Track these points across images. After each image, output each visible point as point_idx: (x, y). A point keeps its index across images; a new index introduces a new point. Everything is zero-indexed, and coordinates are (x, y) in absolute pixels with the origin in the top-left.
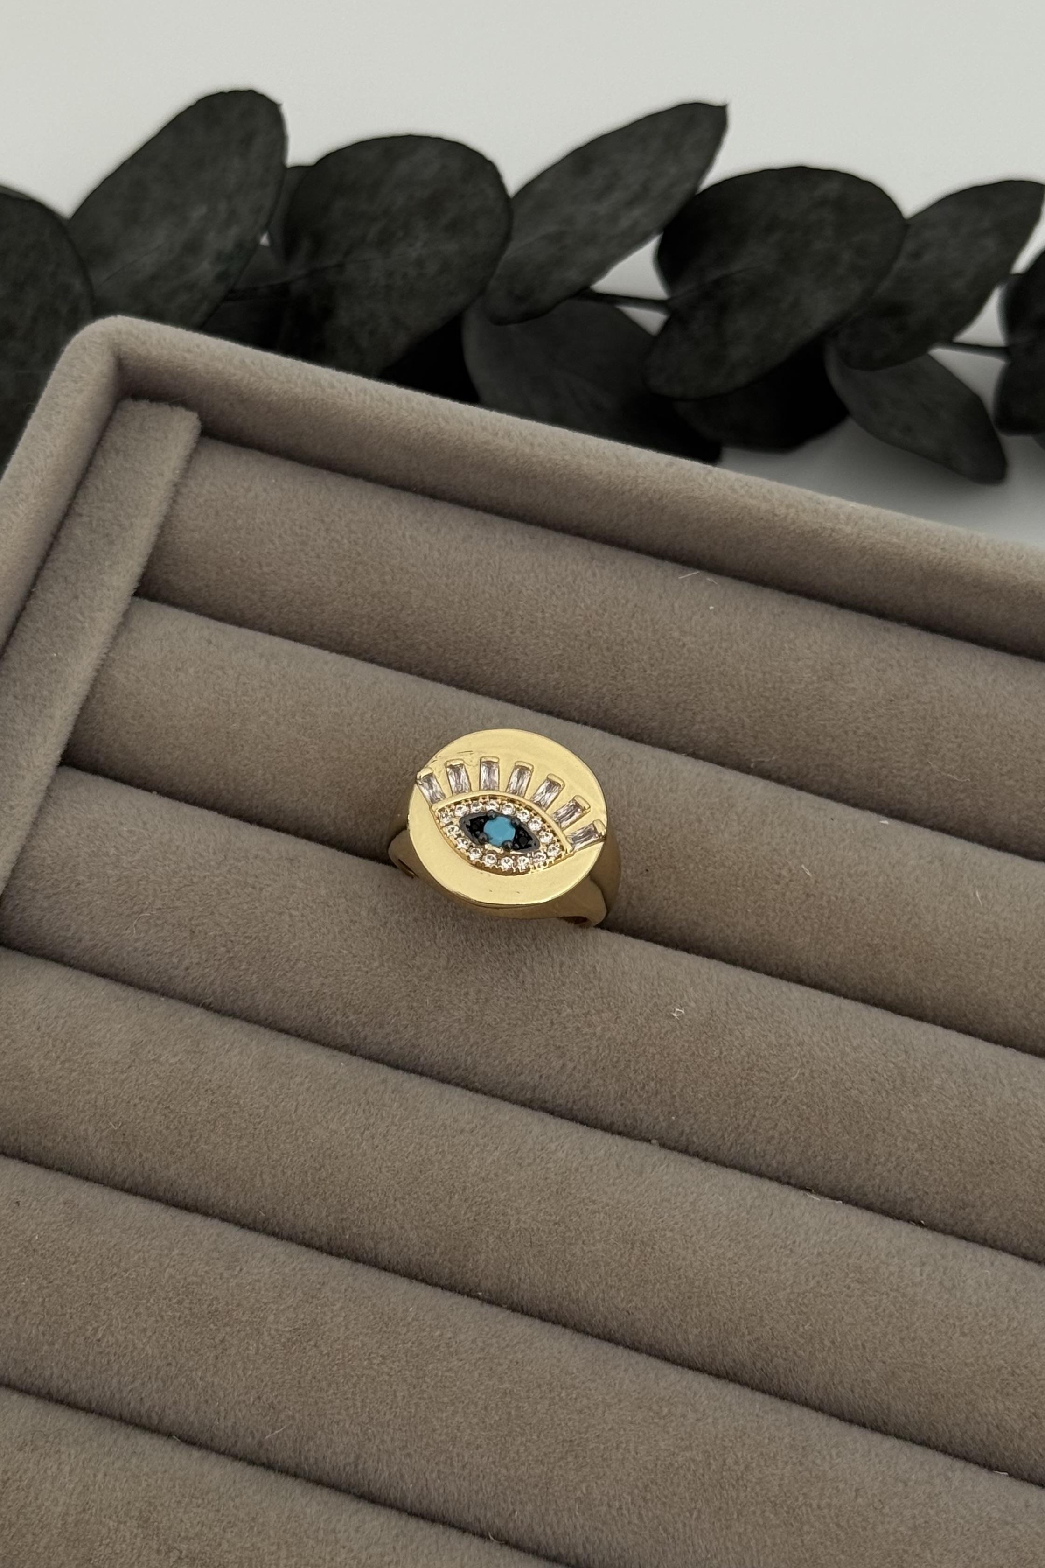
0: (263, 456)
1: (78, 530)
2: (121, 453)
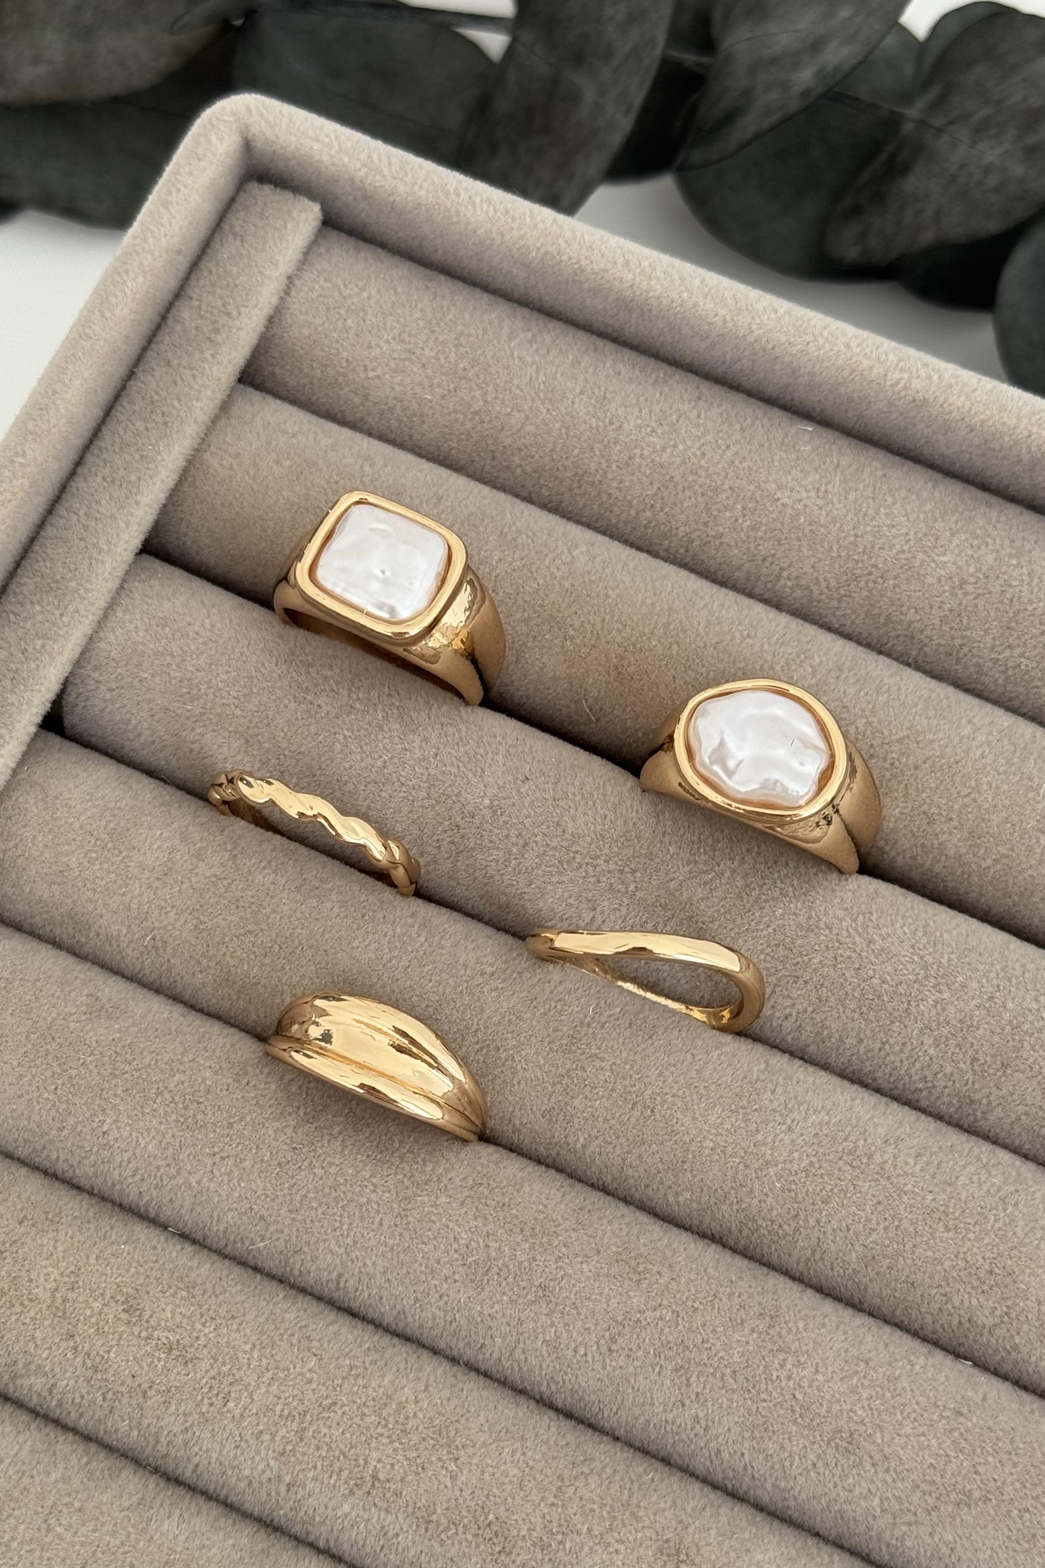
0: (384, 254)
1: (185, 313)
2: (239, 238)
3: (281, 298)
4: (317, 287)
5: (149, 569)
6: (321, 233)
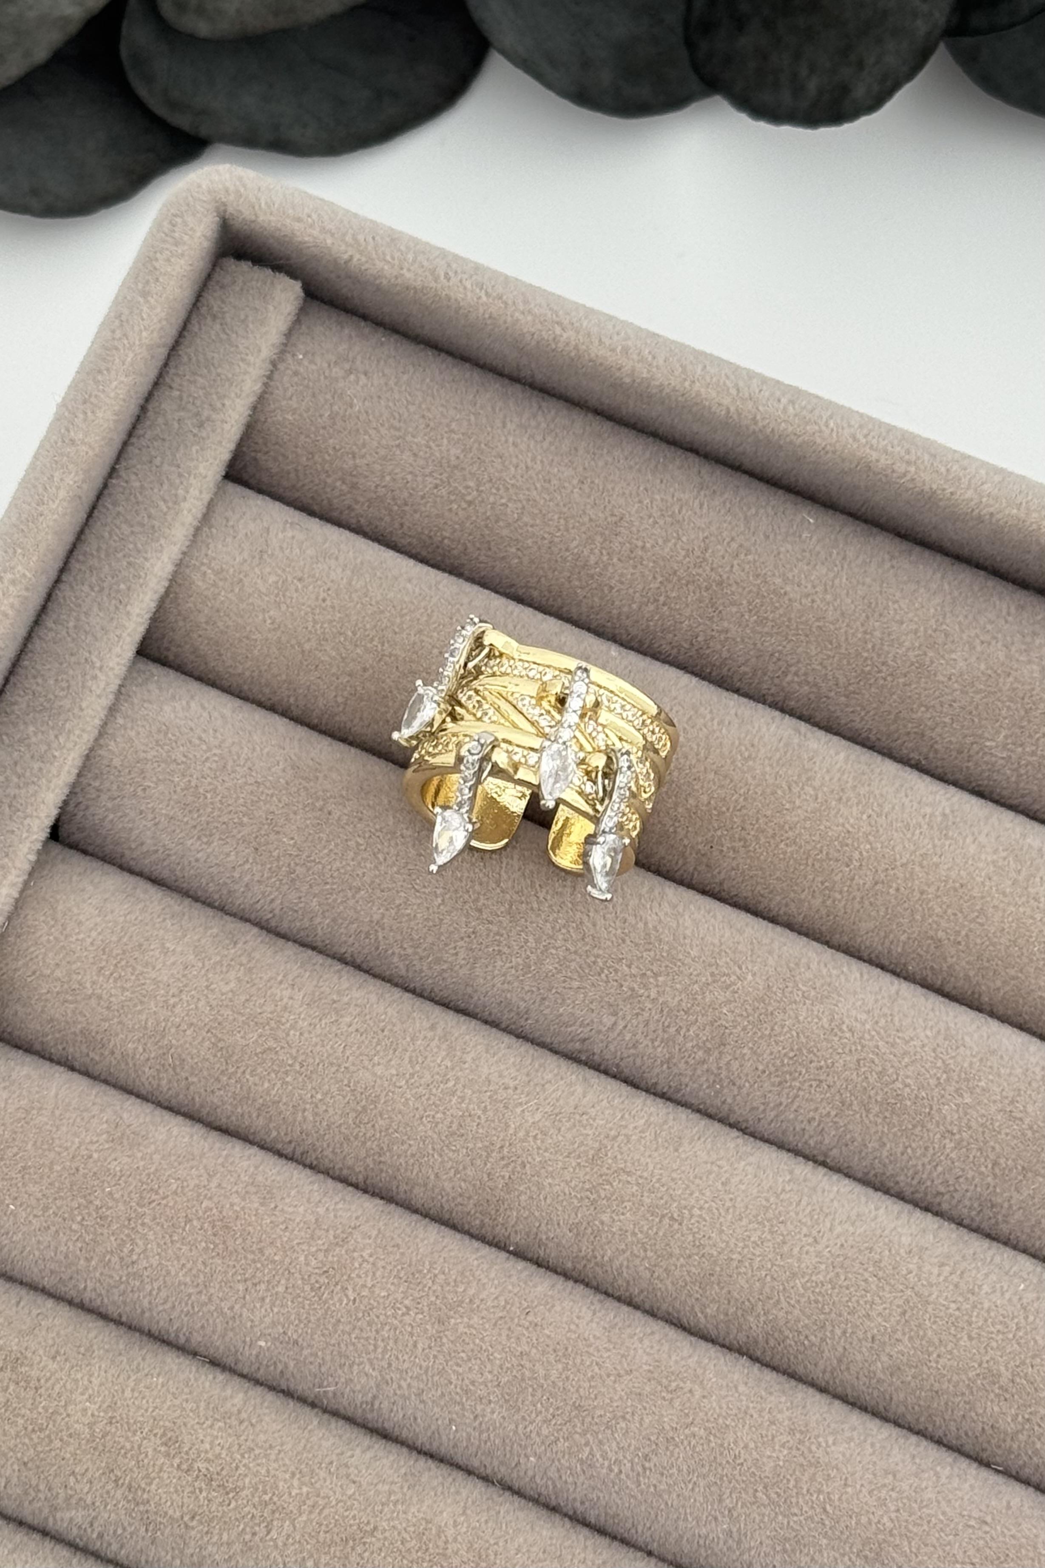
0: (369, 329)
2: (218, 321)
3: (266, 385)
4: (301, 370)
5: (144, 672)
6: (302, 311)
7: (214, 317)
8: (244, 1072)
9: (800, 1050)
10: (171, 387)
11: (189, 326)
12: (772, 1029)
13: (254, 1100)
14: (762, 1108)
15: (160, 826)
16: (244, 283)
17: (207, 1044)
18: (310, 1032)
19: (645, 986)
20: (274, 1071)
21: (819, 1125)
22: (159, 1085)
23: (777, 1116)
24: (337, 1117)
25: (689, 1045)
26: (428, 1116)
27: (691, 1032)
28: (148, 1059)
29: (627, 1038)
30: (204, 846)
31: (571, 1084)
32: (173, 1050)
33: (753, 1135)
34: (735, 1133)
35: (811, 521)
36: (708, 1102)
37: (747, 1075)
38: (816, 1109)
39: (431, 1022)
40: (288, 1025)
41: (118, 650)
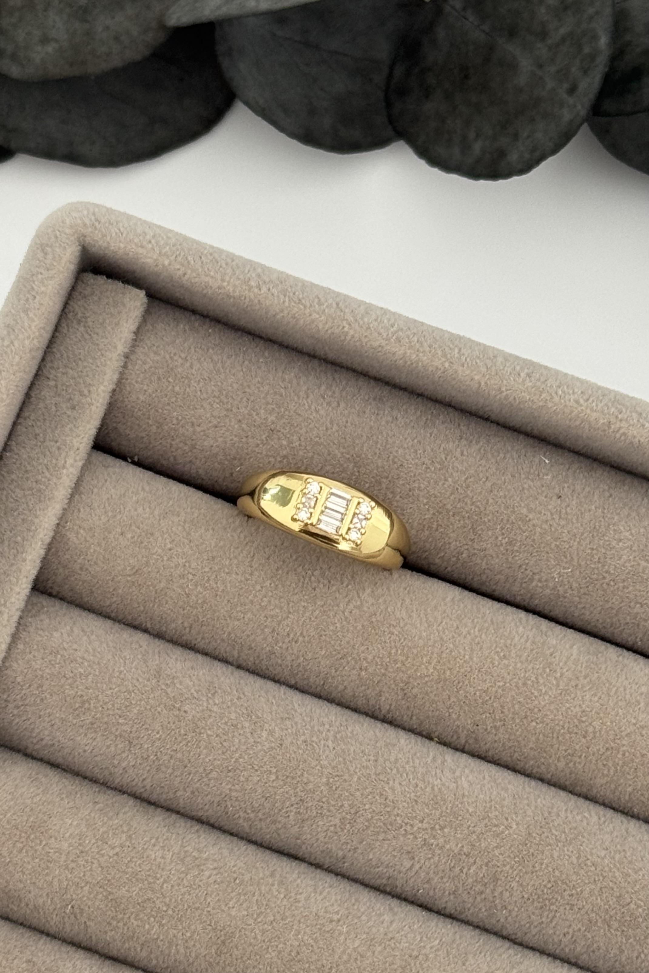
1: (45, 392)
2: (82, 324)
3: (122, 374)
4: (149, 360)
5: (36, 604)
6: (148, 312)
7: (79, 322)
8: (129, 918)
9: (555, 882)
10: (48, 378)
11: (60, 328)
12: (534, 867)
13: (138, 938)
14: (528, 925)
15: (55, 727)
16: (101, 293)
17: (100, 896)
18: (179, 885)
19: (434, 837)
20: (153, 916)
21: (572, 938)
22: (63, 928)
23: (540, 931)
24: (202, 950)
25: (470, 880)
26: (272, 946)
27: (472, 871)
28: (55, 909)
29: (423, 877)
30: (91, 741)
31: (380, 915)
32: (74, 902)
33: (521, 944)
34: (507, 944)
35: (547, 461)
36: (486, 921)
37: (516, 902)
38: (570, 926)
39: (271, 869)
40: (162, 880)
41: (17, 589)
